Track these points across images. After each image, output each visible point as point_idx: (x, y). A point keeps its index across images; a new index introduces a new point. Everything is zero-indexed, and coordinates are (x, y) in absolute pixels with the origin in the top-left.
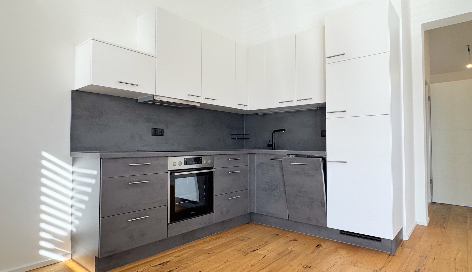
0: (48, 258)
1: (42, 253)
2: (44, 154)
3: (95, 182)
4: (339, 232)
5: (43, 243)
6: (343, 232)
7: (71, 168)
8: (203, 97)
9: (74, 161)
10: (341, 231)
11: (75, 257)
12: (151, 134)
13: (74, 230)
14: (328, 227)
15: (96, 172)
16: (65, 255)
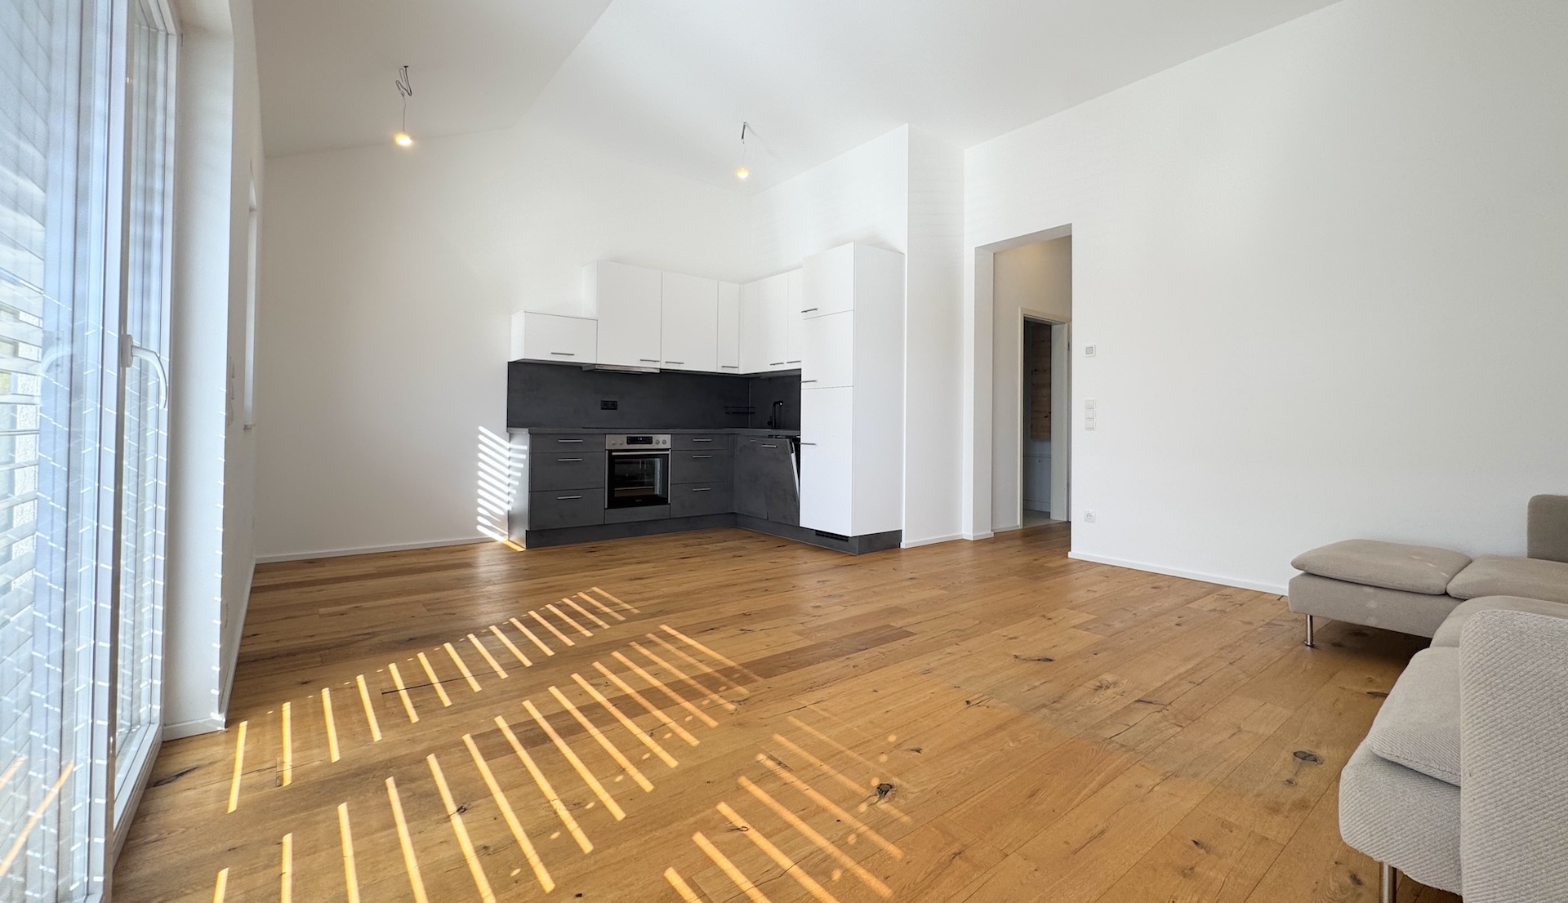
0: (483, 534)
1: (479, 528)
2: (481, 429)
3: (525, 457)
4: (814, 533)
5: (480, 519)
6: (820, 533)
7: (508, 445)
8: (663, 361)
9: (511, 437)
10: (817, 531)
11: (513, 538)
12: (600, 408)
13: (510, 509)
14: (801, 525)
15: (526, 448)
16: (503, 535)
